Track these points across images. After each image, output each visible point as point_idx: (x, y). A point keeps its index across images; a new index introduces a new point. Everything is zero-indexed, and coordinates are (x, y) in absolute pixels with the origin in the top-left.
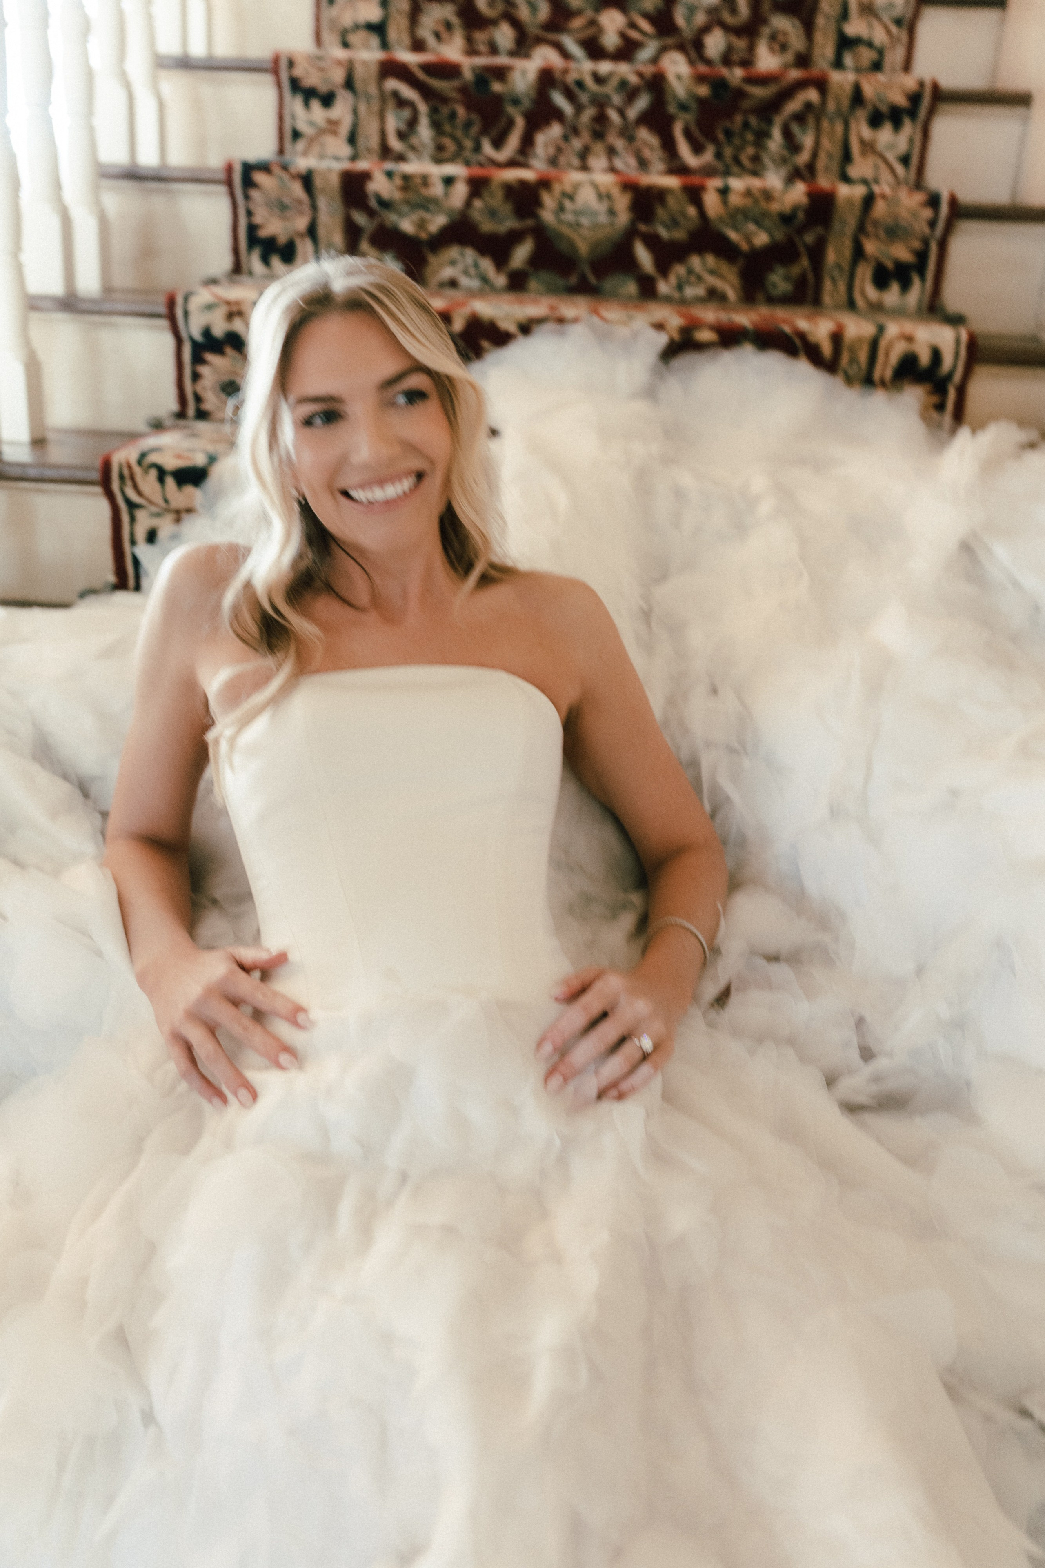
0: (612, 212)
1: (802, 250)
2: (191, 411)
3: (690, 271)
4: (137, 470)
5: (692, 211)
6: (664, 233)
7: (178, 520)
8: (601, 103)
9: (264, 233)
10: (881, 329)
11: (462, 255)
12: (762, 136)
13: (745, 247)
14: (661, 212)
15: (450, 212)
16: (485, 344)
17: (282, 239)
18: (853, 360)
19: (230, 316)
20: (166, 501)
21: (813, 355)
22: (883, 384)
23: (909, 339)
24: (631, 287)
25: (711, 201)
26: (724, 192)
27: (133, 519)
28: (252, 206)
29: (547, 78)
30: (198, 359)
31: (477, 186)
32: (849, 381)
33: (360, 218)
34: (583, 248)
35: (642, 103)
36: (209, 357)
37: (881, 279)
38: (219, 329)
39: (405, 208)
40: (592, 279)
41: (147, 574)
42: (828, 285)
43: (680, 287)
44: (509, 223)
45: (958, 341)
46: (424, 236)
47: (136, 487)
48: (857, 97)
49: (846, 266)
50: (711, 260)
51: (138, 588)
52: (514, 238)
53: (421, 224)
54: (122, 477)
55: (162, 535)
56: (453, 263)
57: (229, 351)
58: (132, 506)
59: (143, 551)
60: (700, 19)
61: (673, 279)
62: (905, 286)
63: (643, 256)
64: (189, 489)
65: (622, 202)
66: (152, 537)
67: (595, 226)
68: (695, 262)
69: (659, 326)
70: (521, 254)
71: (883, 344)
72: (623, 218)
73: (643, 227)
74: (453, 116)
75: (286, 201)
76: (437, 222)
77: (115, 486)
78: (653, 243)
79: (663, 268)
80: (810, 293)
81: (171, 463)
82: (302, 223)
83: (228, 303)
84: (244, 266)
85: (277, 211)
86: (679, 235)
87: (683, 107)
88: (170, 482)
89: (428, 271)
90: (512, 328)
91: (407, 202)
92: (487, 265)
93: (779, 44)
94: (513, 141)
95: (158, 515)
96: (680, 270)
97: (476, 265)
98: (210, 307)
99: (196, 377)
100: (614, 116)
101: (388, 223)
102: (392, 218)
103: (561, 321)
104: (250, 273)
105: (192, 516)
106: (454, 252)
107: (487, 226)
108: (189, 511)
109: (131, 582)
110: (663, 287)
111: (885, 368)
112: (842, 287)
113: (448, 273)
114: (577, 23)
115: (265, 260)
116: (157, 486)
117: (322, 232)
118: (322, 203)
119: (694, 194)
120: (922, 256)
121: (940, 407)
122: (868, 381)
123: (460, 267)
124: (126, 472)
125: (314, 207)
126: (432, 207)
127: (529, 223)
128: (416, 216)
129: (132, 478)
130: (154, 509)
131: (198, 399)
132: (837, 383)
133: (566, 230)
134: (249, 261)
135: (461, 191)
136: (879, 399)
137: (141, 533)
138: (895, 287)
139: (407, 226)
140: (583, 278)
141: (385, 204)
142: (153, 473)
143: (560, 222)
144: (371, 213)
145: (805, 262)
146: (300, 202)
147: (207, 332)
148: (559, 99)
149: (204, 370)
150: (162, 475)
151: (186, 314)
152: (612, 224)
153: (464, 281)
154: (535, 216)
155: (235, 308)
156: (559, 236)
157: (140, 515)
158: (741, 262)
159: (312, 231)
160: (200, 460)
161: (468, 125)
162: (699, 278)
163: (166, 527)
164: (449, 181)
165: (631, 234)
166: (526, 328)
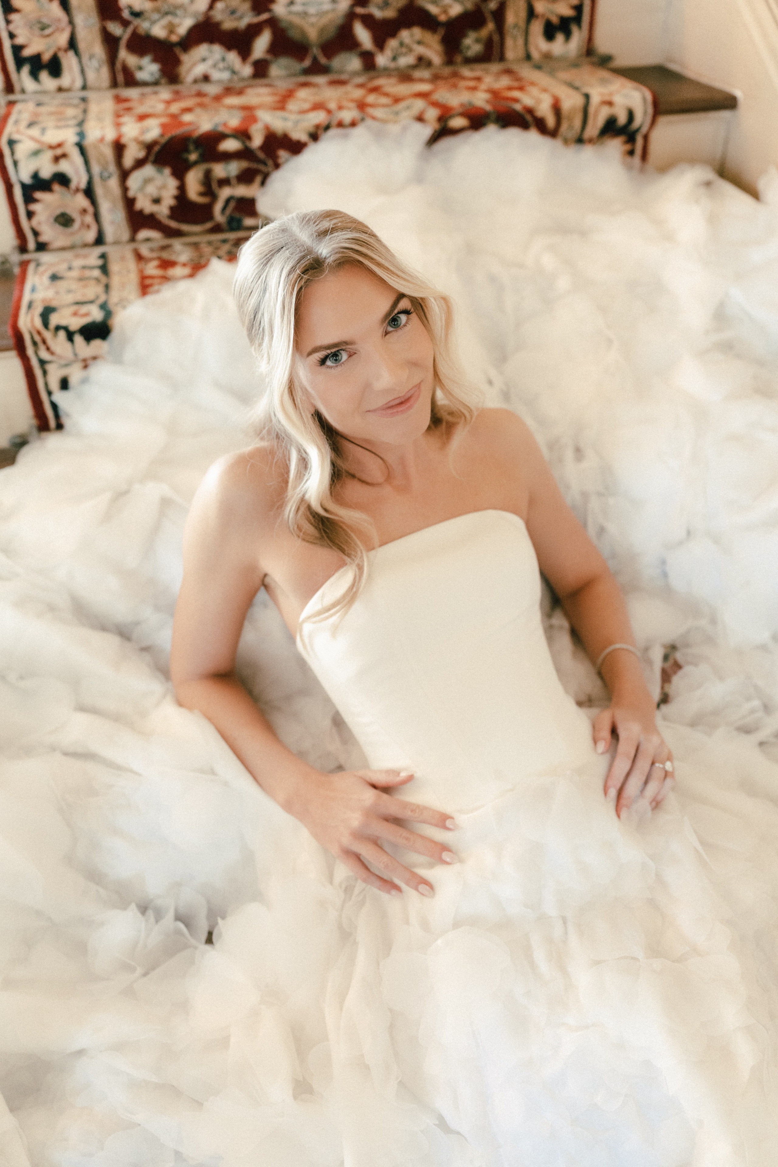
1: (489, 17)
2: (31, 245)
3: (402, 44)
4: (48, 335)
6: (378, 14)
7: (86, 367)
9: (27, 53)
10: (587, 97)
11: (211, 52)
13: (443, 18)
15: (195, 15)
16: (282, 154)
17: (46, 57)
18: (571, 127)
19: (57, 159)
20: (76, 355)
21: (541, 126)
22: (591, 141)
23: (610, 104)
24: (354, 63)
27: (45, 373)
28: (12, 27)
30: (29, 199)
32: (566, 142)
33: (115, 29)
34: (313, 34)
36: (38, 195)
37: (550, 33)
38: (46, 172)
39: (156, 16)
40: (323, 60)
41: (68, 415)
42: (509, 43)
43: (394, 59)
45: (644, 100)
46: (174, 38)
47: (48, 349)
49: (522, 24)
50: (417, 32)
51: (60, 426)
52: (254, 31)
53: (171, 29)
54: (35, 343)
55: (73, 381)
56: (204, 60)
57: (56, 187)
58: (42, 363)
59: (59, 397)
61: (388, 52)
62: (568, 35)
63: (363, 35)
64: (97, 343)
66: (64, 384)
67: (321, 14)
68: (405, 35)
69: (420, 119)
70: (261, 45)
71: (592, 110)
72: (344, 4)
73: (359, 10)
75: (45, 20)
76: (185, 25)
77: (30, 351)
78: (368, 21)
79: (380, 43)
80: (496, 51)
81: (75, 323)
82: (63, 39)
83: (51, 147)
84: (17, 87)
85: (37, 32)
86: (390, 13)
88: (79, 339)
89: (183, 70)
90: (303, 137)
91: (157, 10)
92: (233, 57)
95: (66, 365)
96: (392, 43)
97: (223, 59)
98: (36, 153)
99: (30, 215)
101: (141, 31)
102: (144, 26)
103: (340, 125)
104: (23, 91)
105: (99, 362)
106: (202, 50)
107: (228, 25)
108: (95, 358)
109: (52, 423)
110: (381, 60)
111: (594, 128)
112: (520, 42)
113: (199, 70)
115: (34, 75)
116: (68, 345)
117: (82, 45)
118: (79, 20)
120: (579, 8)
121: (631, 153)
122: (580, 140)
123: (210, 62)
124: (37, 338)
125: (71, 22)
126: (179, 12)
127: (265, 16)
128: (165, 21)
129: (44, 342)
130: (63, 362)
131: (36, 234)
132: (557, 143)
133: (297, 20)
134: (20, 79)
136: (588, 152)
137: (54, 384)
138: (560, 38)
139: (158, 31)
140: (315, 60)
141: (137, 14)
142: (62, 334)
143: (290, 13)
144: (125, 24)
145: (491, 26)
146: (59, 20)
147: (35, 176)
149: (34, 207)
150: (70, 336)
151: (15, 163)
152: (333, 10)
153: (216, 75)
154: (269, 10)
155: (59, 152)
156: (291, 25)
157: (50, 368)
158: (442, 31)
159: (72, 44)
160: (96, 315)
162: (410, 50)
163: (75, 375)
165: (351, 17)
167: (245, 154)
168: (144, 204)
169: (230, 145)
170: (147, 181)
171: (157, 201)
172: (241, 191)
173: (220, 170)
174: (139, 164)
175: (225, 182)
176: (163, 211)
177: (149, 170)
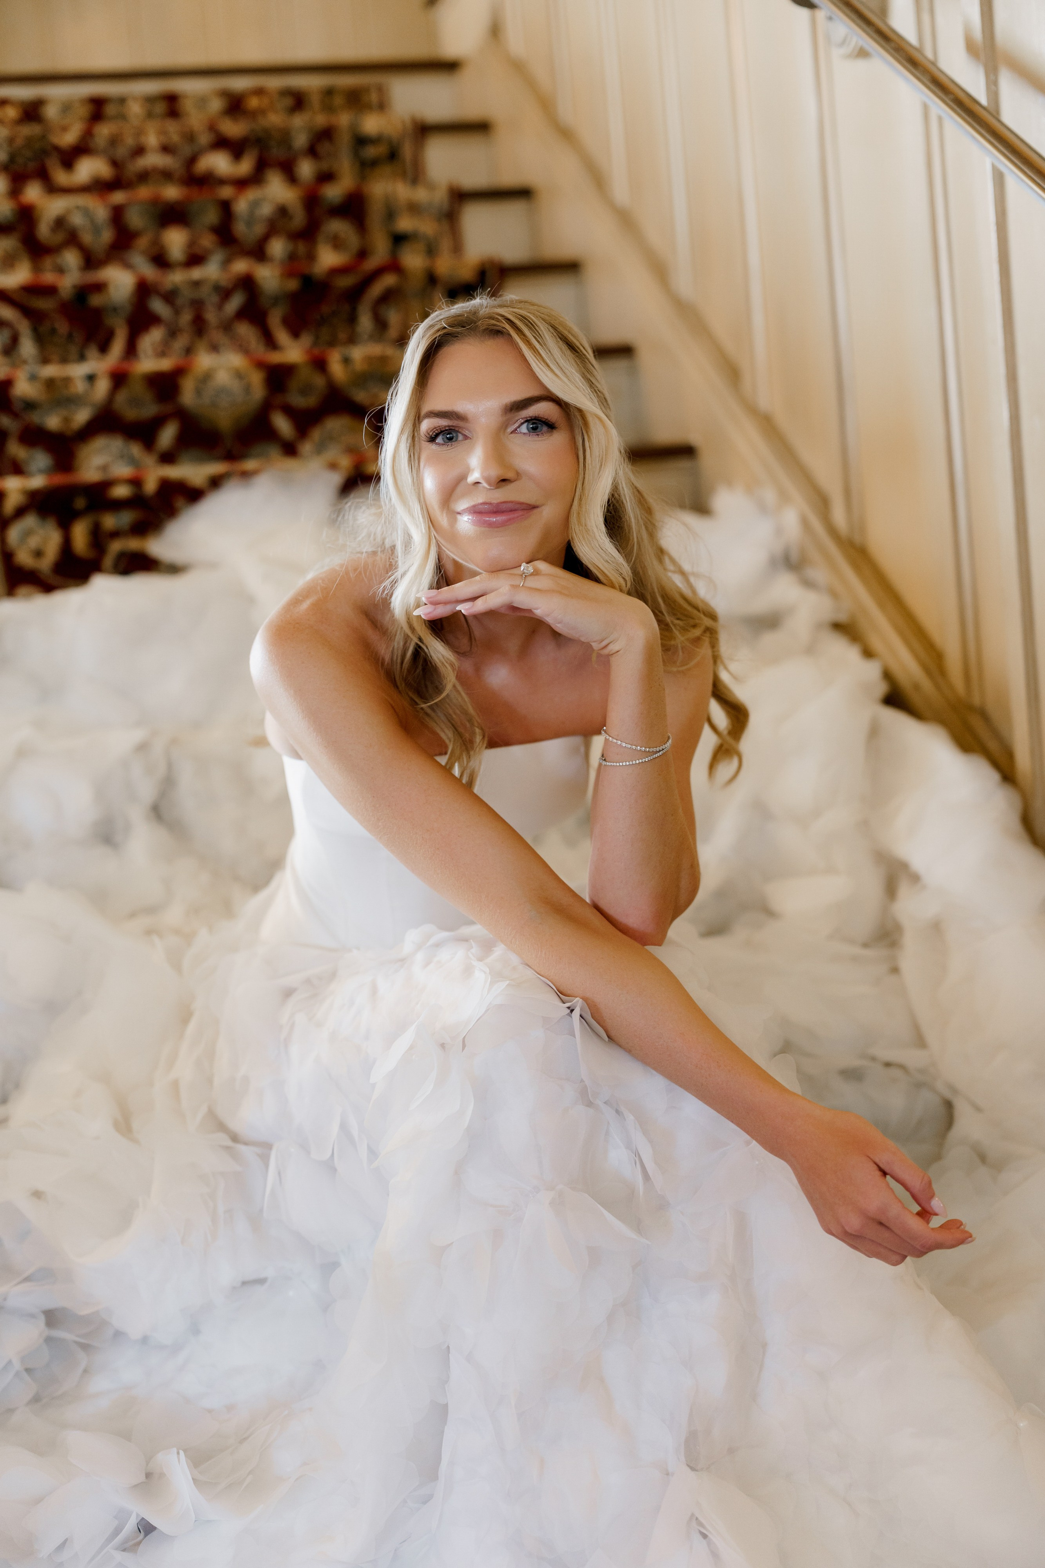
0: (247, 389)
3: (327, 434)
5: (319, 381)
6: (298, 401)
8: (198, 305)
11: (109, 443)
12: (352, 319)
14: (294, 384)
15: (94, 406)
24: (275, 450)
25: (337, 369)
26: (346, 361)
29: (143, 290)
31: (119, 379)
34: (225, 424)
35: (235, 302)
39: (50, 407)
44: (150, 409)
46: (70, 430)
48: (432, 279)
50: (342, 421)
52: (157, 422)
53: (67, 420)
56: (102, 452)
60: (259, 230)
61: (313, 440)
63: (282, 424)
65: (257, 379)
67: (233, 404)
68: (330, 423)
70: (167, 435)
72: (258, 392)
73: (278, 399)
74: (53, 331)
76: (82, 416)
78: (290, 412)
79: (302, 431)
86: (310, 401)
87: (276, 300)
91: (51, 401)
92: (136, 449)
93: (337, 243)
94: (118, 347)
96: (316, 434)
97: (124, 451)
100: (211, 316)
101: (34, 423)
102: (35, 418)
106: (99, 442)
107: (131, 414)
114: (143, 242)
119: (320, 364)
123: (108, 455)
126: (76, 403)
127: (170, 407)
128: (60, 413)
133: (207, 410)
135: (103, 387)
139: (53, 422)
141: (30, 405)
143: (199, 402)
144: (17, 416)
148: (158, 306)
152: (248, 400)
154: (175, 401)
156: (201, 415)
161: (70, 336)
164: (91, 378)
165: (267, 405)
166: (216, 483)
167: (137, 501)
168: (24, 558)
169: (121, 491)
170: (28, 533)
171: (38, 554)
172: (133, 544)
173: (110, 521)
174: (20, 512)
175: (115, 534)
176: (46, 564)
177: (30, 521)
